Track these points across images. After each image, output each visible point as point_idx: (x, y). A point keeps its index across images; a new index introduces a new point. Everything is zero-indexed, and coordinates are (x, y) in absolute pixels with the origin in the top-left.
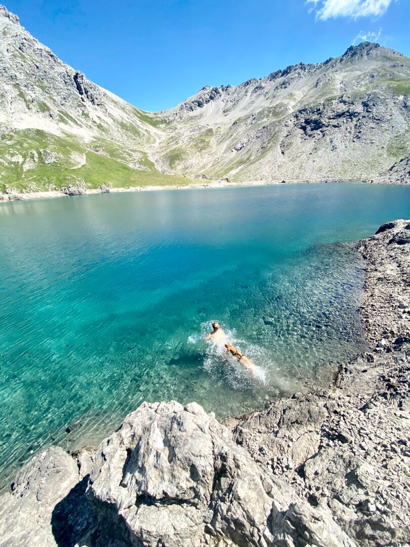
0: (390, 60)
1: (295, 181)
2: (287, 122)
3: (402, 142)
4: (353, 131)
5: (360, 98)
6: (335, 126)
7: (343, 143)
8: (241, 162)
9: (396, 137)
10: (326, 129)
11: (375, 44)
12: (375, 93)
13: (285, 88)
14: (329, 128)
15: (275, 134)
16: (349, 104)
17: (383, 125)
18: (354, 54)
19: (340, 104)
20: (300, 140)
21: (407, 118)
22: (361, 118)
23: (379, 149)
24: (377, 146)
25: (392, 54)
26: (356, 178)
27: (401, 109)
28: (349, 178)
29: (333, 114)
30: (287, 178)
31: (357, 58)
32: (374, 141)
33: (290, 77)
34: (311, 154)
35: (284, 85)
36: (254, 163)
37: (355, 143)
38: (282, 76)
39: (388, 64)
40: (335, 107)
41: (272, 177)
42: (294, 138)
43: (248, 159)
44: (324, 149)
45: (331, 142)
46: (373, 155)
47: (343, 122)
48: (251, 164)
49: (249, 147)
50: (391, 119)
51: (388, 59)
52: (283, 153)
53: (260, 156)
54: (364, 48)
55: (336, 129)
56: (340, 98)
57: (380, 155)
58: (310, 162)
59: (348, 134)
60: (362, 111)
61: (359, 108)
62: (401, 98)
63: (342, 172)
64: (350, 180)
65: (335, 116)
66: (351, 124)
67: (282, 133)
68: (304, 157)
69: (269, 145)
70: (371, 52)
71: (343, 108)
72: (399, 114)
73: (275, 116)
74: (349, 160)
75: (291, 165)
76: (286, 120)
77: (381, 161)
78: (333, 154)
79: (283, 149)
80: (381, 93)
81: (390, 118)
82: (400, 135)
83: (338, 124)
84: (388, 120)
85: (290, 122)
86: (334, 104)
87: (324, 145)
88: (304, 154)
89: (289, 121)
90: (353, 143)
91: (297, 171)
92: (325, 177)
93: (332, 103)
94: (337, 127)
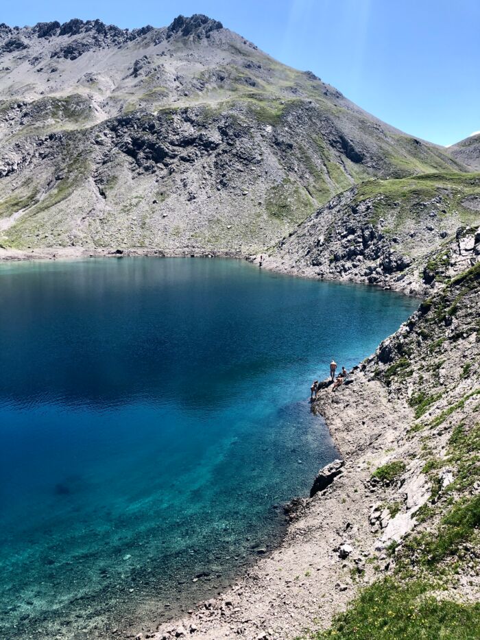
0: (240, 52)
1: (140, 251)
2: (98, 136)
3: (283, 197)
4: (214, 173)
5: (214, 120)
6: (183, 159)
7: (203, 189)
8: (17, 204)
9: (274, 188)
10: (172, 161)
11: (215, 22)
12: (232, 116)
13: (73, 58)
14: (176, 160)
15: (80, 155)
16: (199, 125)
17: (253, 168)
18: (186, 32)
19: (185, 124)
20: (131, 175)
21: (282, 161)
22: (221, 152)
23: (255, 206)
24: (252, 200)
25: (243, 44)
26: (233, 251)
27: (272, 146)
28: (226, 250)
29: (177, 137)
30: (124, 245)
31: (191, 39)
32: (246, 192)
33: (79, 41)
34: (154, 202)
35: (70, 52)
36: (47, 207)
37: (221, 192)
38: (61, 34)
39: (240, 59)
40: (178, 127)
41: (95, 243)
42: (118, 167)
43: (32, 198)
44: (175, 195)
45: (185, 185)
46: (249, 215)
47: (197, 155)
48: (42, 210)
49: (27, 173)
50: (262, 159)
51: (239, 51)
52: (102, 194)
53: (56, 195)
54: (200, 26)
55: (187, 164)
56: (183, 113)
57: (259, 215)
58: (157, 216)
59: (207, 176)
60: (221, 142)
61: (215, 137)
62: (269, 129)
63: (213, 240)
64: (227, 254)
65: (182, 142)
66: (208, 160)
67: (93, 155)
68: (144, 206)
69: (72, 175)
70: (211, 33)
71: (189, 130)
72: (271, 154)
73: (69, 116)
74: (218, 220)
75: (123, 220)
76: (97, 133)
77: (262, 225)
78: (191, 206)
79: (101, 187)
80: (242, 117)
81: (259, 158)
82: (278, 186)
83: (189, 156)
84: (259, 162)
85: (103, 138)
86: (175, 120)
87: (174, 190)
88: (143, 201)
89: (101, 135)
90: (219, 192)
91: (138, 231)
92: (187, 246)
93: (173, 119)
94: (188, 161)
